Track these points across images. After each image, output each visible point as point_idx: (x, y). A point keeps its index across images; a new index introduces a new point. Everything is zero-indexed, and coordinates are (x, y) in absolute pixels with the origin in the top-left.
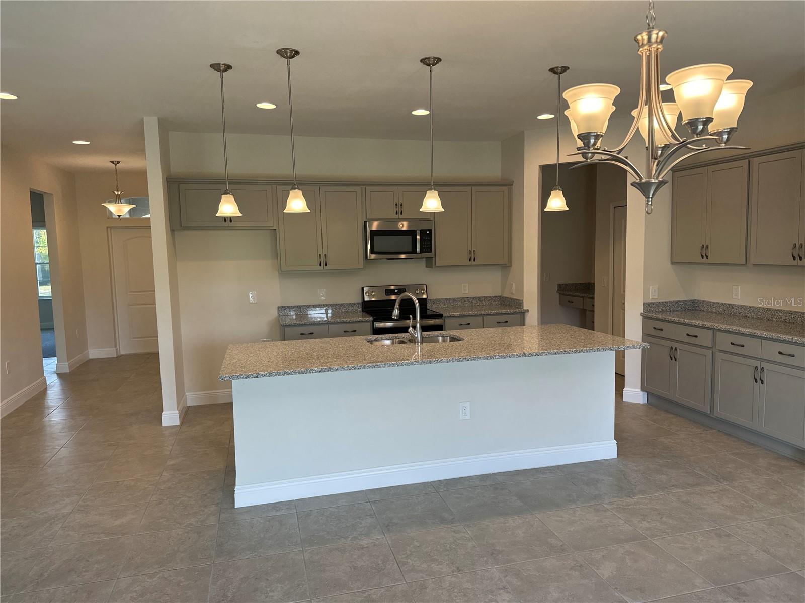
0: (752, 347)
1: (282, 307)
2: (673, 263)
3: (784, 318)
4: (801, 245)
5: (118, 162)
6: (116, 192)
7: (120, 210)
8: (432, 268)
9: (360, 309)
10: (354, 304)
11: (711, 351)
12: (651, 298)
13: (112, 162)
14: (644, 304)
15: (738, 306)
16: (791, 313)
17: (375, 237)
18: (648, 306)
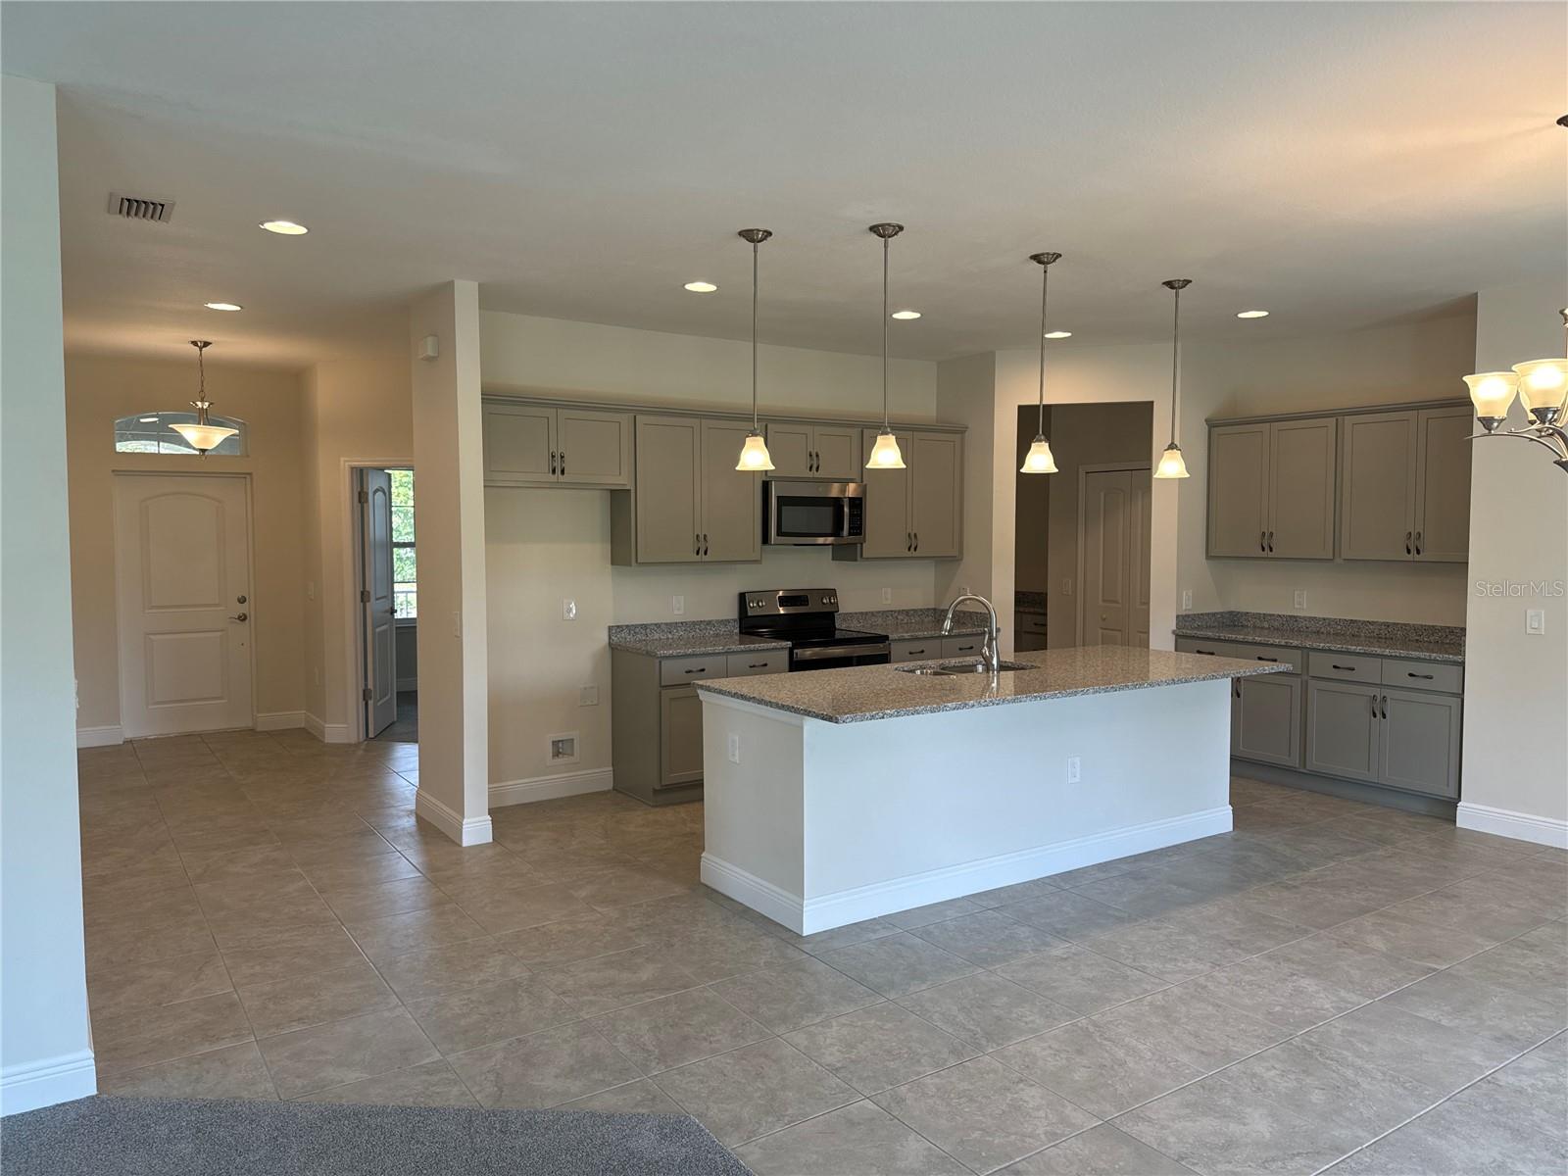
0: (1367, 669)
1: (618, 627)
2: (1209, 557)
3: (1376, 632)
4: (1419, 534)
5: (206, 344)
6: (199, 403)
7: (205, 439)
8: (856, 560)
9: (737, 631)
10: (728, 621)
11: (1299, 680)
12: (1184, 607)
13: (195, 343)
14: (1178, 617)
15: (1305, 618)
16: (1387, 625)
17: (784, 508)
18: (1182, 620)
